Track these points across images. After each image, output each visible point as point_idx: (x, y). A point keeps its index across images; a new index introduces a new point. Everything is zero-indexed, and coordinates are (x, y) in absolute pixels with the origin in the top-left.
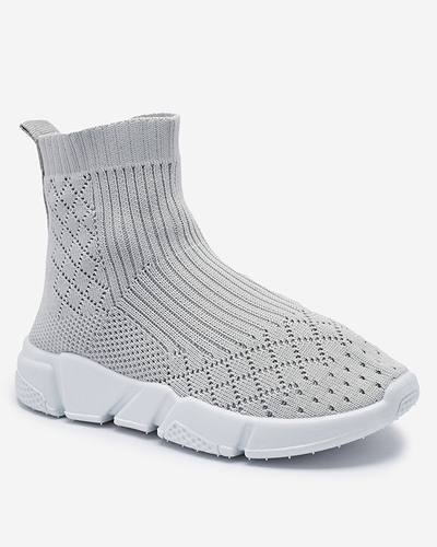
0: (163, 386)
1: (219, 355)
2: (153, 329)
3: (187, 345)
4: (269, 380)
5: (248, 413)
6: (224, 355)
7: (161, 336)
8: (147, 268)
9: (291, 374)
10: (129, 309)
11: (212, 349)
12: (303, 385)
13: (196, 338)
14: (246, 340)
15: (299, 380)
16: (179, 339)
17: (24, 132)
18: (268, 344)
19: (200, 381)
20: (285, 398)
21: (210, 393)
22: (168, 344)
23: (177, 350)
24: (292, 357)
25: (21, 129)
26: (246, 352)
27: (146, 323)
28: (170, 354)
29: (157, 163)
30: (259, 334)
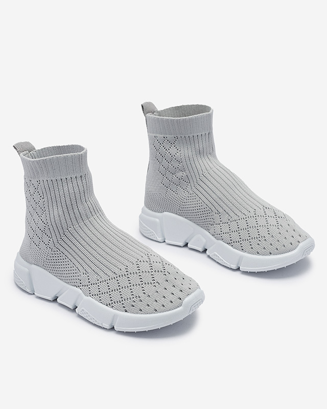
0: (78, 289)
1: (105, 277)
2: (73, 260)
3: (89, 270)
4: (126, 293)
5: (116, 309)
6: (106, 278)
7: (77, 264)
8: (69, 229)
9: (137, 291)
10: (62, 249)
11: (101, 274)
12: (143, 297)
13: (94, 267)
14: (117, 271)
15: (141, 294)
16: (86, 267)
17: (15, 150)
18: (127, 274)
19: (95, 290)
20: (133, 304)
21: (98, 296)
22: (81, 268)
23: (85, 272)
24: (138, 281)
25: (13, 148)
26: (117, 277)
27: (70, 257)
28: (81, 273)
29: (74, 176)
30: (123, 268)
